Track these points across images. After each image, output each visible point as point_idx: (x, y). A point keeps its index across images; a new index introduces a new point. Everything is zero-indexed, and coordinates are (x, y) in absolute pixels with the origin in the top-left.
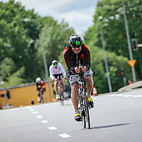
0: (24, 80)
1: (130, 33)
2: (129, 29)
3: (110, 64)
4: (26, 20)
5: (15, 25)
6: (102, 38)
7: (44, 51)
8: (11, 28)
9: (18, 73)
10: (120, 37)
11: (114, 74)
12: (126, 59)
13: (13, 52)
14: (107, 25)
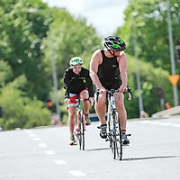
0: (24, 93)
1: (174, 38)
2: (173, 32)
3: (143, 79)
4: (31, 10)
5: (15, 17)
6: (135, 41)
7: (53, 55)
8: (10, 20)
9: (16, 83)
10: (160, 42)
11: (148, 93)
12: (166, 73)
13: (10, 54)
14: (142, 24)
